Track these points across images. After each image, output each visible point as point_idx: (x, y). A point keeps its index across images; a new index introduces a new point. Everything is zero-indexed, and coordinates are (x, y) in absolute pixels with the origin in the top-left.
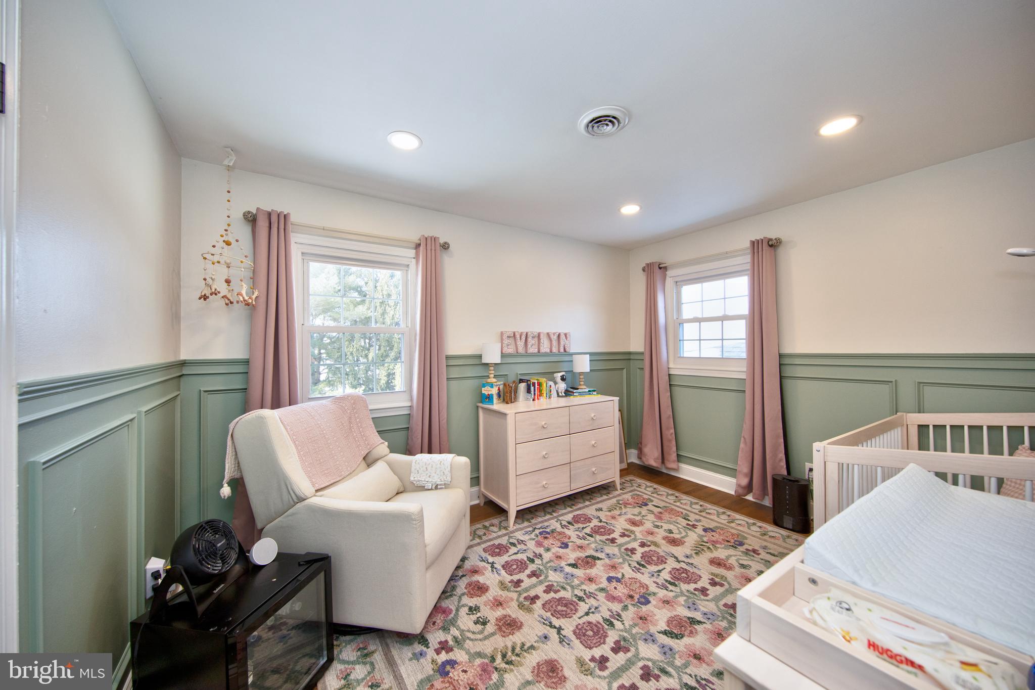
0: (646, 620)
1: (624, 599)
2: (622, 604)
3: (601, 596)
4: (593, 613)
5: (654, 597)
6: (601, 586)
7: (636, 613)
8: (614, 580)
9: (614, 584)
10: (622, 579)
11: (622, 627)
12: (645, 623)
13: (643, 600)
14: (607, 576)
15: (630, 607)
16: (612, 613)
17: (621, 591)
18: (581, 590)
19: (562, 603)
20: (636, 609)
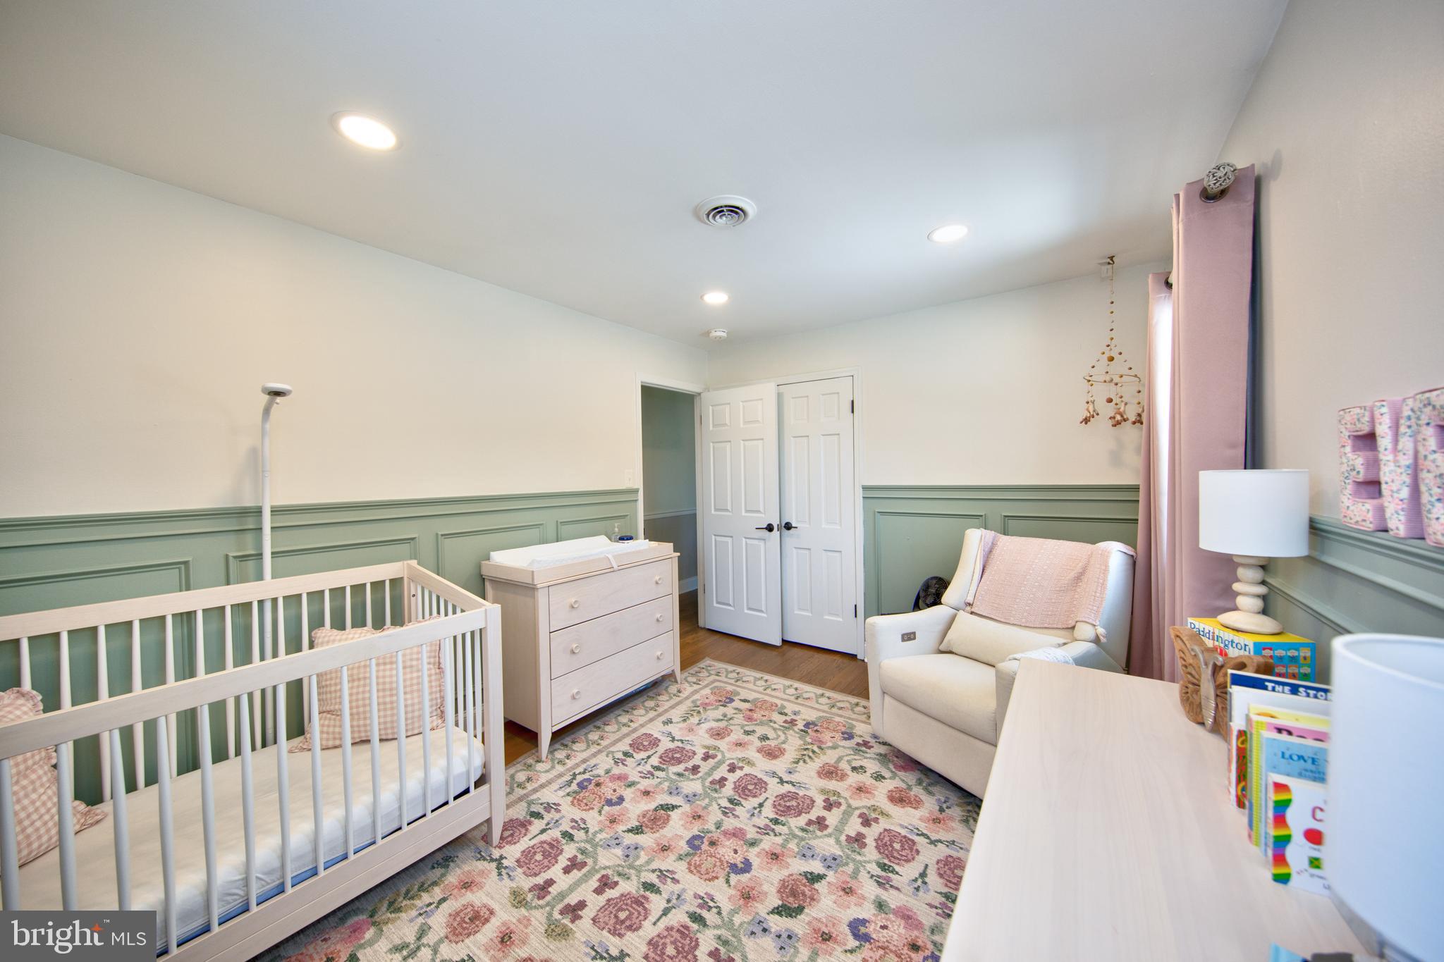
0: (694, 817)
1: (722, 837)
2: (722, 829)
3: (751, 834)
4: (755, 808)
5: (681, 853)
6: (755, 850)
7: (705, 822)
8: (740, 865)
9: (739, 859)
10: (729, 873)
11: (720, 801)
12: (695, 812)
13: (696, 843)
14: (753, 872)
15: (713, 828)
16: (733, 814)
17: (726, 851)
18: (780, 834)
19: (795, 810)
20: (706, 828)
